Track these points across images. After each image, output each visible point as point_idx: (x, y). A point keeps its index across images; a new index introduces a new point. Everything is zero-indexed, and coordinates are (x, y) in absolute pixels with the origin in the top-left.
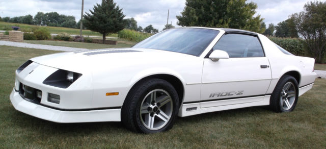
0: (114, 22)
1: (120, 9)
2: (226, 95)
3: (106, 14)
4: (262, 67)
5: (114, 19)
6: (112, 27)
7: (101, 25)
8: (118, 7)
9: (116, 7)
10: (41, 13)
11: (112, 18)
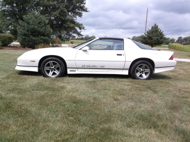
0: (157, 39)
1: (161, 32)
2: (93, 67)
3: (153, 34)
4: (118, 55)
5: (157, 37)
6: (156, 42)
7: (149, 41)
8: (160, 30)
9: (159, 30)
10: (135, 37)
11: (156, 37)
